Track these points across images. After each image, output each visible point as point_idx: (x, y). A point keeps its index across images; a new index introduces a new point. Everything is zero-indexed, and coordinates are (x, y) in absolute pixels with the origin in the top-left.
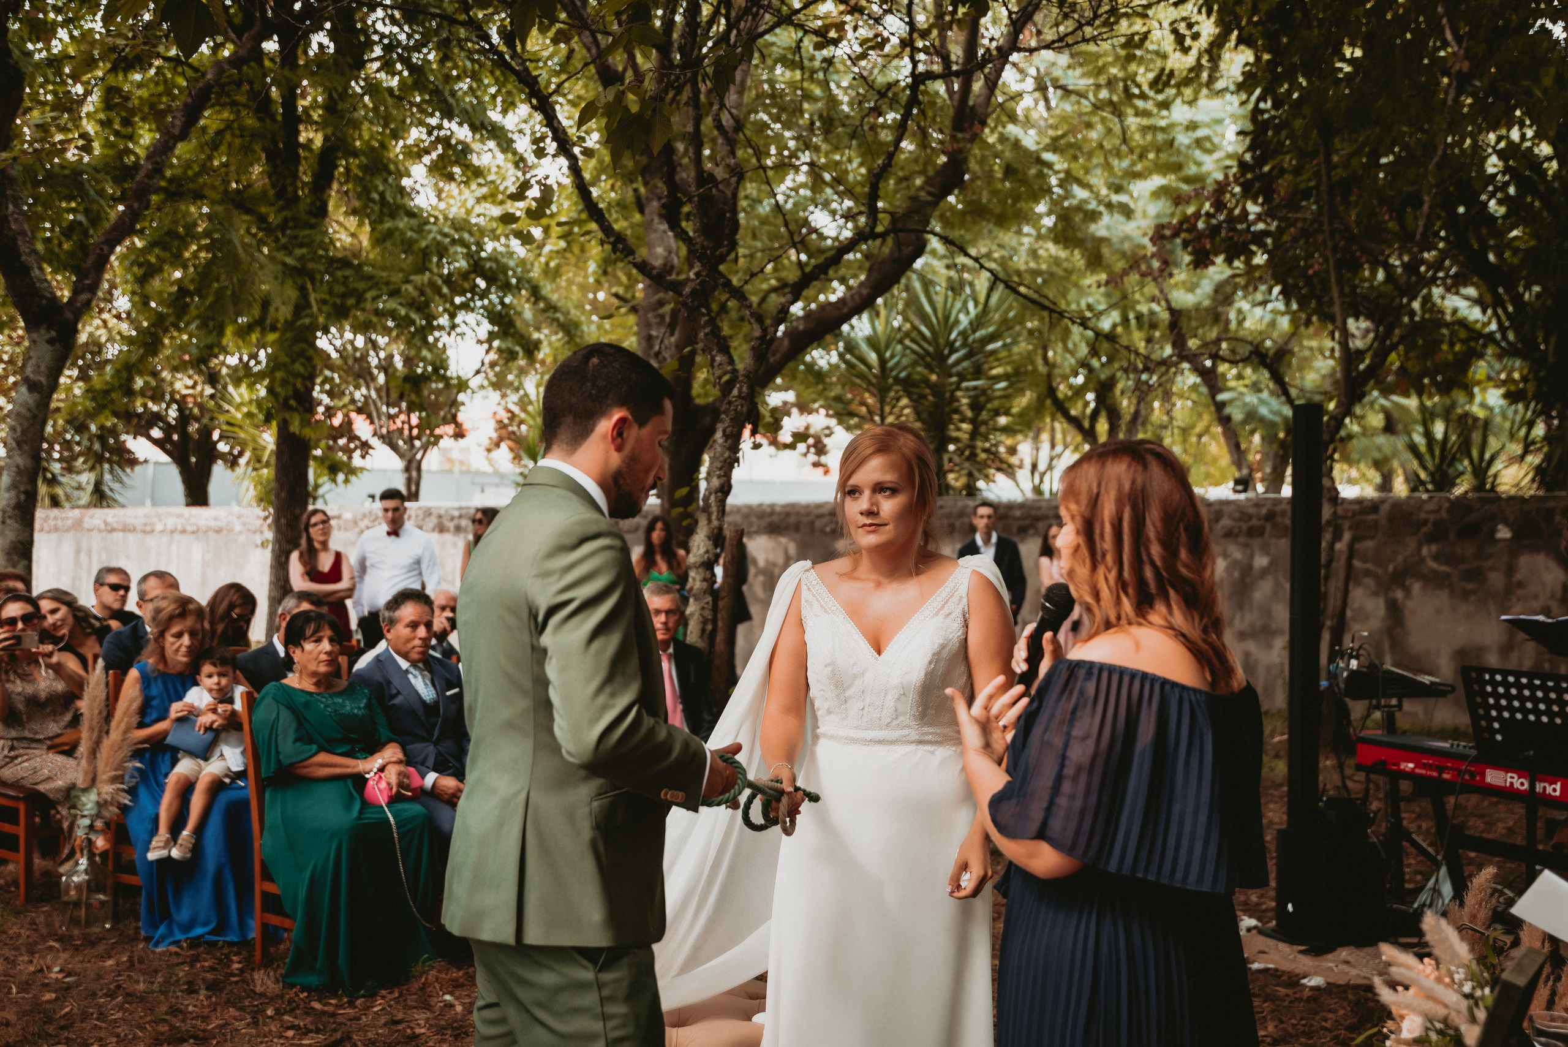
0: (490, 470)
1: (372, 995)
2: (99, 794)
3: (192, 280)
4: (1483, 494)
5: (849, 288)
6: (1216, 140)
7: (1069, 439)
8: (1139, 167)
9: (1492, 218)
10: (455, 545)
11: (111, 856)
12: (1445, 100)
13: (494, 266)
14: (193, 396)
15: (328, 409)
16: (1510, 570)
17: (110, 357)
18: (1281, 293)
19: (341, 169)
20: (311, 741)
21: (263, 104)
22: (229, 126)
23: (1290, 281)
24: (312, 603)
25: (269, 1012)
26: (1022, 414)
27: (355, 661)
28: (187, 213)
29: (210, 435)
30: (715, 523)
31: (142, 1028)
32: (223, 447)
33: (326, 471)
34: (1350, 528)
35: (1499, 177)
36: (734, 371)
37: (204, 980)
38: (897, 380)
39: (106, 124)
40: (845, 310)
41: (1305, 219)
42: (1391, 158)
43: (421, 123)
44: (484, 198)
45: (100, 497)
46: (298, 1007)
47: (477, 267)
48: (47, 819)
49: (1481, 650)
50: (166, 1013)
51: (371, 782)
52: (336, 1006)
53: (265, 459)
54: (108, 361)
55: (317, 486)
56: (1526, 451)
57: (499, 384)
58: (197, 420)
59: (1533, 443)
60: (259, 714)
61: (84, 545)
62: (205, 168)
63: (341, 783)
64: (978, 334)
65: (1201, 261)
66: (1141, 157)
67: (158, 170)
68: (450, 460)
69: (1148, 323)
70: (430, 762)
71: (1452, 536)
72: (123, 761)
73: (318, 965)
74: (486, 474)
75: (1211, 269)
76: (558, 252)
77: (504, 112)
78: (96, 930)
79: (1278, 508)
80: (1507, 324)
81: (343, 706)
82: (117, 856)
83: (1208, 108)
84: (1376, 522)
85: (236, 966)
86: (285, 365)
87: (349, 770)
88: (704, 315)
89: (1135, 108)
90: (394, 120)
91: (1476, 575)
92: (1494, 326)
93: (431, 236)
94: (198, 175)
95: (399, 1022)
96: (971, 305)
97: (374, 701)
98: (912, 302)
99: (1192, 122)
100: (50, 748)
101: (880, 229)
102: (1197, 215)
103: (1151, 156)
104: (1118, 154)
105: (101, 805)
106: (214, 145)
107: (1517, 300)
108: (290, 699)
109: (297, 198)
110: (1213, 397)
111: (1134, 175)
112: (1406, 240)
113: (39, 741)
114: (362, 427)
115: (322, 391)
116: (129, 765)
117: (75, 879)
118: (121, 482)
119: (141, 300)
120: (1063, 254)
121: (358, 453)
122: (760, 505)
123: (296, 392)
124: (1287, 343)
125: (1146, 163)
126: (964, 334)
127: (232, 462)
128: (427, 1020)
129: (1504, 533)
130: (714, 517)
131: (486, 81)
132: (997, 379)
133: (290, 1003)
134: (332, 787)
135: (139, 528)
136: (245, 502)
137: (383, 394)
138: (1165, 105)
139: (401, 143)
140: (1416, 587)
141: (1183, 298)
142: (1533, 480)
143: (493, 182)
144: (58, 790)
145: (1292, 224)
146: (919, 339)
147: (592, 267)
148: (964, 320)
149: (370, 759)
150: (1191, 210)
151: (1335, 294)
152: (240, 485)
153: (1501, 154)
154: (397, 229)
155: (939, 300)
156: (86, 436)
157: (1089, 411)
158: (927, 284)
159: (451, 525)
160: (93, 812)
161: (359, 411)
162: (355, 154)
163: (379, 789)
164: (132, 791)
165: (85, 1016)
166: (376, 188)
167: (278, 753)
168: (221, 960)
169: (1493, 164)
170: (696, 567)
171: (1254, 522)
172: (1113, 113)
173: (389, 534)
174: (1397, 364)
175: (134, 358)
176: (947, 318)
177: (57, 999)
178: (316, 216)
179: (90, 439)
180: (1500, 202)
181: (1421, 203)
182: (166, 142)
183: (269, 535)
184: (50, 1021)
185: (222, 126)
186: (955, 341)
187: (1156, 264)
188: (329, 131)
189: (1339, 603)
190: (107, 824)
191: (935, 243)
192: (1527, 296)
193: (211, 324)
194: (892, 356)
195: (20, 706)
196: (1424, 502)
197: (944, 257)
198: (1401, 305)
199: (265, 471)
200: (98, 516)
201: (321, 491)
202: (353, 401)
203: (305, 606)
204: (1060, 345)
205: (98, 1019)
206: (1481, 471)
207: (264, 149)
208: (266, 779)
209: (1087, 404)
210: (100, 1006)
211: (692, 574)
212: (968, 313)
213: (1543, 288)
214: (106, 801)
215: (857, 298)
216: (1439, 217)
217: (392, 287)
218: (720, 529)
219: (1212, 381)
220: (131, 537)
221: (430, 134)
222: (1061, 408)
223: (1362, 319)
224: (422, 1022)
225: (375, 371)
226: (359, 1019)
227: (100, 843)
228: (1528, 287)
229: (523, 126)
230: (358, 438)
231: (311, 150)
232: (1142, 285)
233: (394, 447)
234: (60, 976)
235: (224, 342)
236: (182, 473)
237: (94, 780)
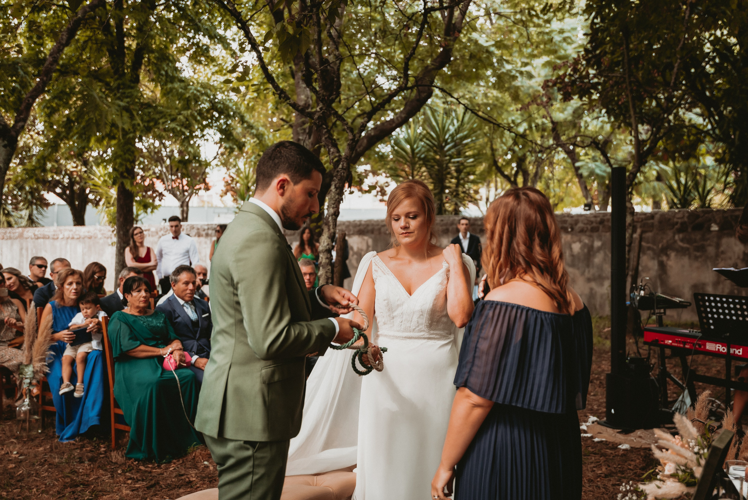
0: (222, 206)
1: (169, 462)
2: (34, 367)
3: (74, 115)
4: (704, 209)
5: (396, 114)
6: (573, 38)
7: (504, 186)
8: (536, 52)
9: (708, 74)
10: (206, 243)
11: (40, 397)
12: (684, 16)
13: (222, 106)
14: (77, 172)
15: (142, 177)
16: (718, 246)
17: (34, 153)
18: (606, 112)
19: (146, 59)
20: (136, 339)
21: (106, 28)
22: (90, 38)
23: (610, 107)
24: (136, 272)
25: (119, 472)
26: (481, 174)
27: (158, 301)
28: (71, 82)
29: (85, 191)
30: (332, 230)
31: (57, 480)
32: (91, 197)
33: (142, 208)
34: (641, 227)
35: (711, 54)
36: (340, 156)
37: (87, 456)
38: (420, 159)
39: (29, 38)
40: (394, 125)
41: (617, 77)
42: (659, 46)
43: (184, 36)
44: (216, 72)
45: (32, 222)
46: (133, 469)
47: (214, 106)
48: (9, 380)
49: (704, 285)
50: (69, 473)
51: (166, 360)
52: (152, 468)
53: (112, 202)
54: (34, 155)
55: (138, 215)
56: (725, 188)
57: (226, 164)
58: (78, 183)
59: (729, 183)
60: (111, 327)
61: (24, 245)
62: (79, 60)
63: (152, 360)
64: (458, 136)
65: (567, 98)
66: (537, 47)
67: (55, 61)
68: (203, 201)
69: (542, 129)
70: (195, 349)
71: (690, 230)
72: (45, 351)
73: (142, 449)
74: (220, 208)
75: (572, 101)
76: (253, 98)
77: (225, 30)
78: (34, 433)
79: (605, 218)
80: (715, 126)
81: (152, 322)
82: (44, 397)
83: (569, 22)
84: (653, 224)
85: (103, 449)
86: (121, 156)
87: (155, 354)
88: (324, 129)
89: (534, 23)
90: (171, 34)
91: (702, 249)
92: (709, 127)
93: (191, 91)
94: (75, 63)
95: (183, 475)
96: (455, 121)
97: (167, 320)
98: (427, 120)
99: (561, 29)
100: (9, 345)
101: (409, 85)
102: (565, 75)
103: (542, 46)
104: (526, 46)
105: (35, 373)
106: (83, 48)
107: (720, 114)
108: (126, 320)
109: (124, 74)
110: (574, 164)
111: (533, 56)
112: (666, 86)
113: (4, 342)
114: (159, 186)
115: (139, 168)
116: (48, 353)
117: (23, 409)
118: (41, 214)
119: (49, 125)
120: (500, 95)
121: (158, 198)
122: (354, 221)
123: (127, 169)
124: (609, 137)
125: (539, 50)
126: (452, 136)
127: (96, 204)
128: (196, 474)
129: (715, 228)
130: (331, 227)
131: (216, 15)
132: (469, 157)
133: (129, 467)
134: (147, 362)
135: (51, 237)
136: (102, 224)
137: (169, 169)
138: (548, 21)
139: (175, 46)
140: (673, 255)
141: (559, 116)
142: (729, 202)
143: (220, 64)
144: (14, 366)
145: (610, 78)
146: (430, 138)
147: (270, 105)
148: (452, 129)
149: (166, 348)
150: (561, 73)
151: (632, 113)
152: (100, 215)
153: (711, 43)
154: (174, 88)
155: (440, 119)
156: (24, 192)
157: (513, 172)
158: (433, 111)
159: (204, 233)
160: (31, 376)
161: (158, 178)
162: (152, 51)
163: (170, 363)
164: (50, 366)
165: (29, 475)
166: (163, 69)
167: (121, 345)
168: (95, 447)
169: (708, 48)
170: (323, 252)
171: (594, 225)
172: (523, 26)
173: (173, 238)
174: (663, 146)
175: (46, 153)
176: (444, 128)
177: (15, 467)
178: (134, 82)
179: (26, 194)
180: (711, 66)
181: (673, 68)
182: (59, 47)
183: (115, 239)
184: (12, 478)
185: (87, 39)
186: (448, 139)
187: (545, 99)
188: (140, 41)
189: (635, 263)
190: (38, 382)
191: (437, 91)
192: (725, 112)
193: (84, 136)
194: (417, 147)
196: (676, 213)
197: (442, 98)
198: (664, 118)
199: (112, 208)
200: (31, 232)
201: (140, 218)
202: (154, 173)
203: (132, 274)
204: (499, 140)
205: (36, 476)
206: (703, 198)
207: (108, 50)
208: (116, 358)
209: (512, 168)
210: (36, 470)
211: (321, 255)
212: (454, 125)
213: (733, 108)
214: (37, 371)
215: (400, 119)
216: (682, 74)
217: (172, 117)
218: (334, 233)
219: (573, 156)
220: (47, 241)
221: (189, 41)
222: (500, 171)
223: (645, 124)
224: (193, 475)
225: (165, 158)
226: (163, 474)
227: (35, 391)
228: (725, 108)
229: (235, 36)
230: (158, 191)
231: (131, 50)
232: (538, 110)
233: (175, 195)
234: (17, 456)
235: (91, 145)
236: (71, 210)
237: (31, 361)
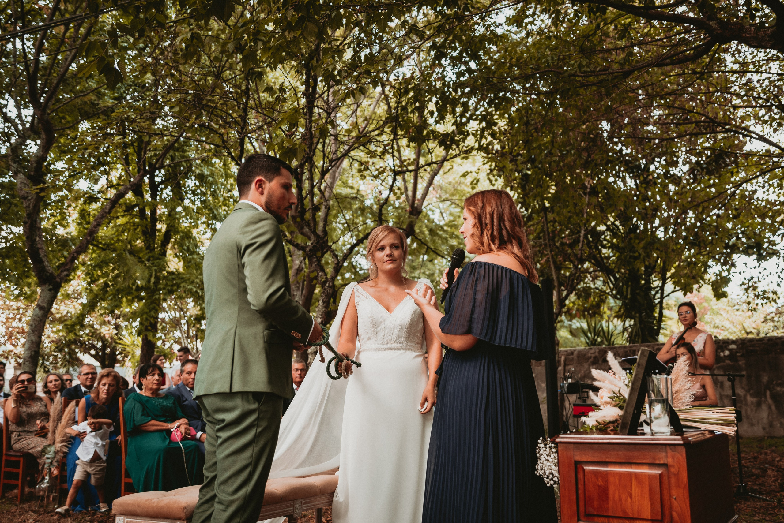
2: (55, 448)
14: (109, 334)
15: (163, 341)
19: (173, 239)
20: (148, 416)
29: (115, 353)
32: (119, 358)
36: (327, 278)
58: (110, 346)
60: (127, 406)
63: (161, 433)
81: (163, 402)
82: (62, 477)
86: (147, 313)
87: (164, 428)
88: (315, 259)
92: (609, 290)
97: (176, 402)
100: (36, 435)
105: (56, 453)
108: (139, 400)
113: (31, 432)
117: (42, 486)
123: (151, 324)
127: (123, 361)
134: (157, 434)
144: (38, 452)
149: (174, 423)
160: (52, 456)
161: (176, 342)
163: (177, 436)
166: (186, 245)
167: (134, 421)
178: (161, 256)
188: (168, 226)
190: (58, 461)
195: (25, 417)
196: (589, 350)
206: (609, 339)
208: (130, 432)
214: (58, 451)
225: (183, 324)
231: (161, 233)
237: (54, 443)
